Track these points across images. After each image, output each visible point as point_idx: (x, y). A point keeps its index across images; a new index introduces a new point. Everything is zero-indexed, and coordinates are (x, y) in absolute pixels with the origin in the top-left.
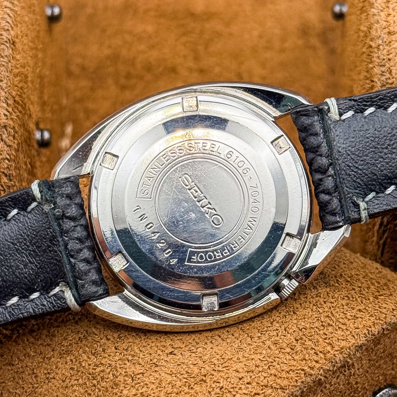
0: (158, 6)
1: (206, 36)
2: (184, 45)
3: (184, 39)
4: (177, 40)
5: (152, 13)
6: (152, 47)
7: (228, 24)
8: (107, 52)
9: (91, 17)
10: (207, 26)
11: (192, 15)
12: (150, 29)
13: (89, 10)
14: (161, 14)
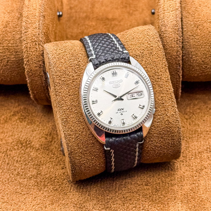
0: (97, 17)
1: (112, 26)
2: (105, 28)
3: (105, 27)
4: (103, 27)
5: (95, 19)
6: (94, 29)
7: (120, 22)
8: (80, 31)
9: (74, 21)
10: (113, 22)
11: (108, 19)
12: (94, 24)
13: (74, 18)
14: (97, 19)
